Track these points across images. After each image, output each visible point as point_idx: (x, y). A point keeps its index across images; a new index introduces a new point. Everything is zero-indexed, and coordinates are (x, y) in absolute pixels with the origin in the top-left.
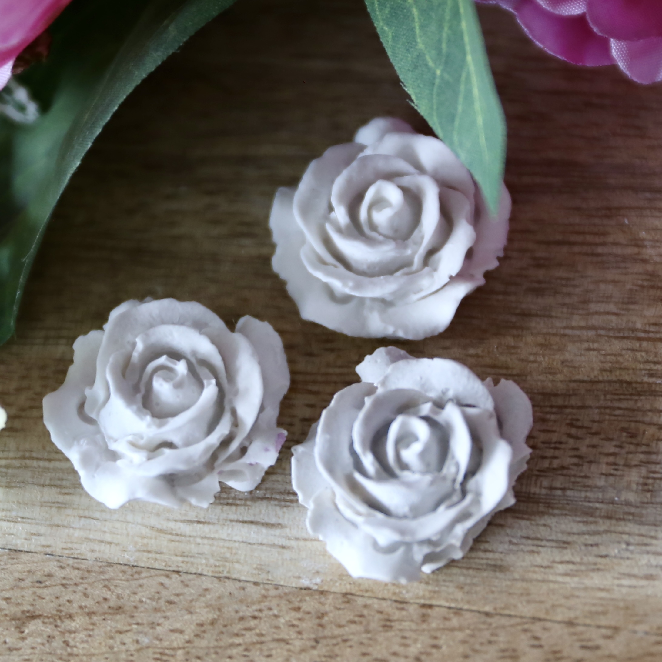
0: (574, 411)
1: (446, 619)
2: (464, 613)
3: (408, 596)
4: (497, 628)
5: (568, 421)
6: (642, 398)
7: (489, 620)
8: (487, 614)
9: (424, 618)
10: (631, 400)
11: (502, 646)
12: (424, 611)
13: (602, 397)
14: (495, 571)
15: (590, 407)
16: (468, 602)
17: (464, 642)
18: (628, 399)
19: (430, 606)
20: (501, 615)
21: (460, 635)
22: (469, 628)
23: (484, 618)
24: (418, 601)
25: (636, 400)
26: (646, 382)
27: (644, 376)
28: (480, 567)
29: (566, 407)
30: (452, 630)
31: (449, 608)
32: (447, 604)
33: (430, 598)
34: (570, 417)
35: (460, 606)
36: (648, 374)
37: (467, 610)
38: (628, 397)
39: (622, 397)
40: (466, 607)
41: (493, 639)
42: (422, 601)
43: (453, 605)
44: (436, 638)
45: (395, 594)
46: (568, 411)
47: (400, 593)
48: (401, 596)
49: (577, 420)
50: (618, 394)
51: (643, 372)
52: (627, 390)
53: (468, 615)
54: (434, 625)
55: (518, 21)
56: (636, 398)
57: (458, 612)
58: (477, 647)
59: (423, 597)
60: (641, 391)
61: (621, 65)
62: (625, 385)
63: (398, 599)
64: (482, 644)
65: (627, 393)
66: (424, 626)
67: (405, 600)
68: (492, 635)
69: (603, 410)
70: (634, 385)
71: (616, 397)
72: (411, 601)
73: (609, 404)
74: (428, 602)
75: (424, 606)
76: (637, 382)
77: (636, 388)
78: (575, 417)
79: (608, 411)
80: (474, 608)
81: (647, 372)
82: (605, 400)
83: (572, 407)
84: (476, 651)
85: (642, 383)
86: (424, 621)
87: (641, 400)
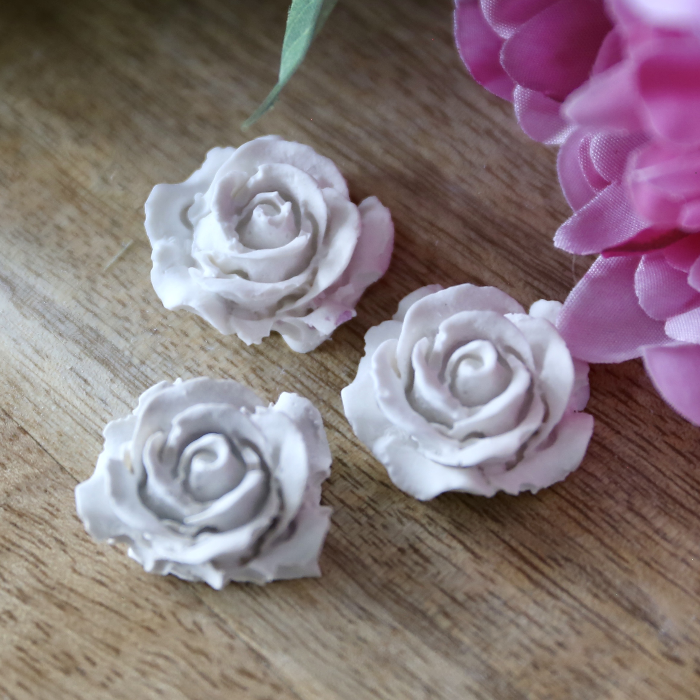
0: (266, 361)
1: (29, 450)
2: (46, 454)
3: (16, 413)
4: (60, 483)
5: (254, 366)
6: (328, 388)
7: (60, 474)
8: (62, 468)
9: (14, 438)
10: (317, 383)
11: (53, 501)
12: (18, 432)
13: (296, 366)
14: (97, 440)
15: (281, 367)
16: (56, 450)
17: (27, 477)
18: (314, 381)
19: (26, 432)
20: (72, 476)
21: (29, 470)
22: (38, 469)
23: (57, 469)
24: (19, 422)
25: (321, 386)
26: (340, 378)
27: (343, 372)
28: (89, 430)
29: (262, 354)
30: (26, 461)
31: (38, 444)
32: (39, 440)
33: (31, 426)
34: (258, 363)
35: (46, 447)
36: (348, 372)
37: (50, 454)
38: (317, 380)
39: (312, 376)
40: (51, 451)
41: (51, 490)
42: (23, 424)
43: (43, 444)
44: (9, 459)
45: (8, 404)
46: (261, 358)
47: (13, 407)
48: (11, 409)
49: (262, 370)
50: (310, 372)
51: (346, 368)
52: (321, 375)
53: (47, 459)
54: (15, 448)
55: (454, 14)
56: (323, 384)
57: (43, 451)
58: (33, 488)
59: (26, 422)
60: (331, 383)
61: (517, 107)
62: (322, 368)
63: (6, 410)
64: (38, 488)
65: (318, 375)
66: (8, 444)
67: (10, 415)
68: (52, 486)
69: (288, 376)
70: (330, 374)
71: (308, 373)
72: (15, 419)
73: (298, 375)
74: (26, 428)
75: (21, 429)
76: (333, 373)
77: (329, 377)
78: (262, 366)
79: (292, 379)
80: (57, 457)
81: (348, 370)
82: (298, 370)
83: (267, 358)
84: (29, 489)
85: (337, 376)
86: (11, 440)
87: (325, 389)
